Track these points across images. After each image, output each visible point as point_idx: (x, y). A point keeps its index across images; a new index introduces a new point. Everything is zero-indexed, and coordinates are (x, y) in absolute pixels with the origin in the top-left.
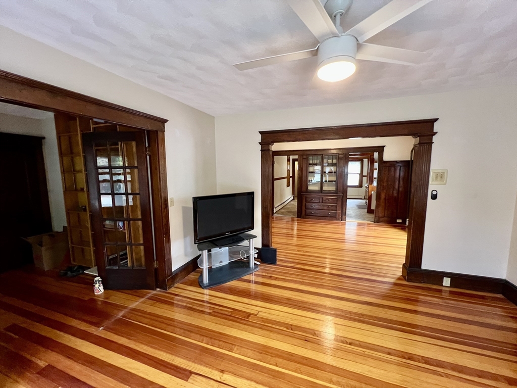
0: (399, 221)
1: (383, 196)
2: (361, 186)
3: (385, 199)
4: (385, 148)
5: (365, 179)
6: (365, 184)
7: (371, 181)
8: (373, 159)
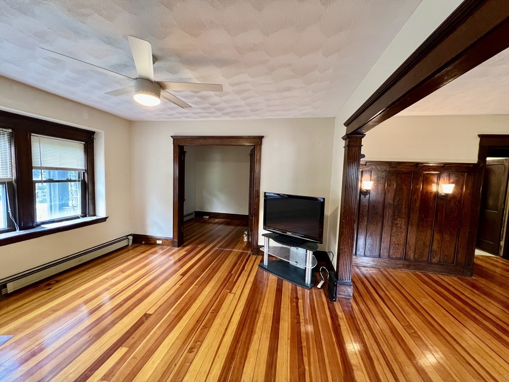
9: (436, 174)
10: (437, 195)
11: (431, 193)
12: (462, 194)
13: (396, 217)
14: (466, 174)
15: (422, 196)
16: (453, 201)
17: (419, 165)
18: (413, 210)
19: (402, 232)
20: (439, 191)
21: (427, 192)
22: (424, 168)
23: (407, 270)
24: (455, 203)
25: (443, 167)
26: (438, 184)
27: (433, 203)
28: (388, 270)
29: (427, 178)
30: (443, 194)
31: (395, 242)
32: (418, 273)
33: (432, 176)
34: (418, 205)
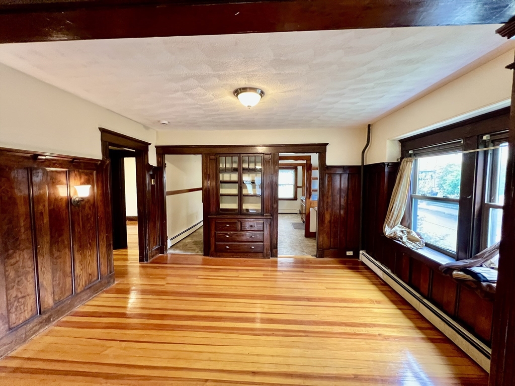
0: (350, 253)
1: (327, 217)
2: (295, 199)
3: (330, 222)
4: (327, 147)
5: (299, 190)
6: (300, 197)
7: (309, 193)
8: (311, 165)
9: (63, 172)
10: (69, 201)
11: (62, 199)
12: (94, 197)
13: (11, 251)
14: (95, 172)
15: (49, 205)
16: (87, 206)
17: (39, 157)
18: (41, 230)
19: (28, 273)
20: (72, 195)
21: (56, 199)
22: (47, 163)
23: (47, 327)
24: (90, 208)
25: (72, 162)
26: (68, 186)
27: (66, 213)
28: (13, 354)
29: (52, 179)
30: (77, 199)
31: (16, 296)
32: (63, 319)
33: (59, 175)
34: (46, 219)
